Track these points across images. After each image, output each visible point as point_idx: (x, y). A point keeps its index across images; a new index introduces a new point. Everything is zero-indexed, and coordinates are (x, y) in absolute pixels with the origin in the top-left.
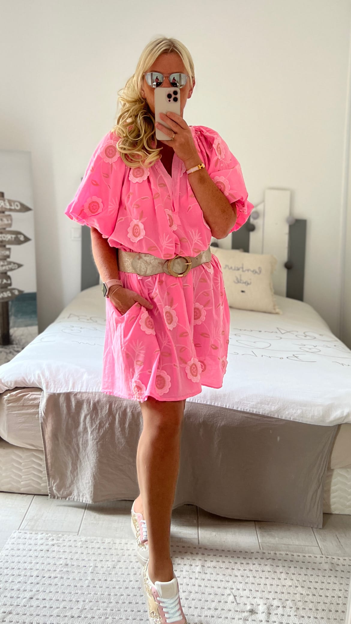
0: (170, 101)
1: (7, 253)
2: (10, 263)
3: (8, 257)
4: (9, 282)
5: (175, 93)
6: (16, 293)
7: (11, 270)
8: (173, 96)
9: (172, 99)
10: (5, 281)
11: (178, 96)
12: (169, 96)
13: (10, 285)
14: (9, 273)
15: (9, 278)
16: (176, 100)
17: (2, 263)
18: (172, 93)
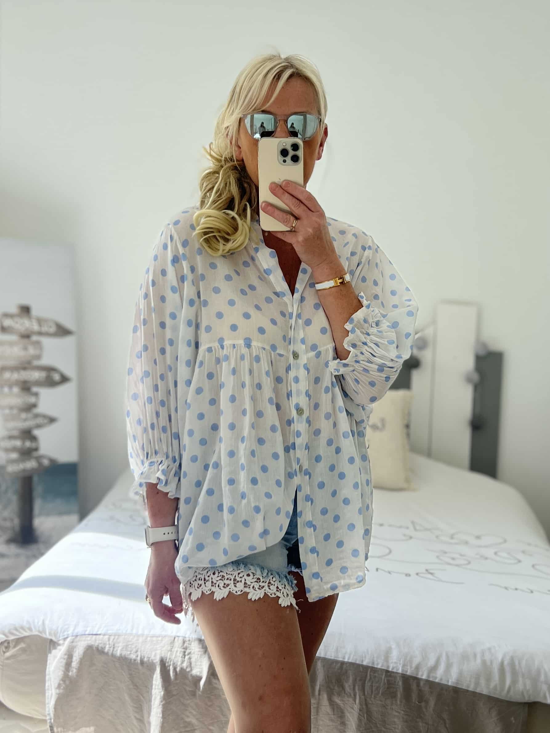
0: (285, 161)
1: (32, 400)
2: (37, 416)
3: (34, 406)
4: (34, 445)
5: (295, 147)
6: (46, 462)
7: (39, 426)
8: (291, 153)
9: (288, 159)
10: (28, 444)
11: (300, 153)
12: (284, 153)
13: (36, 449)
14: (36, 432)
15: (34, 439)
16: (295, 159)
17: (24, 415)
18: (289, 148)
